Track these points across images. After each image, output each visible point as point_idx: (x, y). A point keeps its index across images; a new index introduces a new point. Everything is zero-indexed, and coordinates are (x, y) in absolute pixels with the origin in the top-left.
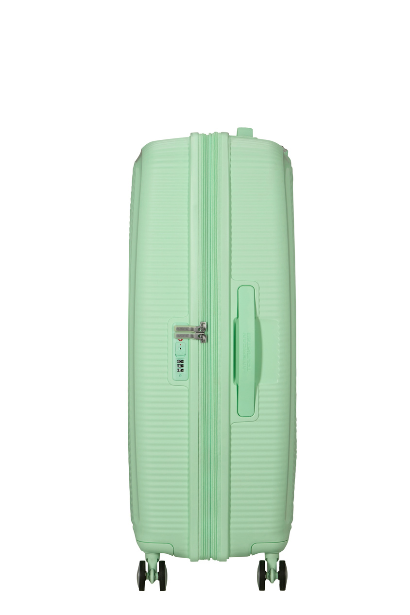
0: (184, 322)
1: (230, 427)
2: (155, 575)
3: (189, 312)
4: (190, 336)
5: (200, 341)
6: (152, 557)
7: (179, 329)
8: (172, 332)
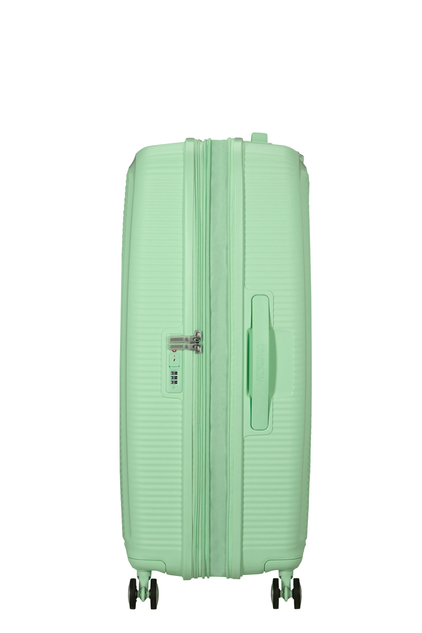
0: (178, 332)
1: (243, 441)
2: (146, 593)
3: (183, 322)
4: (184, 347)
5: (194, 352)
6: (144, 574)
7: (172, 340)
8: (165, 344)
